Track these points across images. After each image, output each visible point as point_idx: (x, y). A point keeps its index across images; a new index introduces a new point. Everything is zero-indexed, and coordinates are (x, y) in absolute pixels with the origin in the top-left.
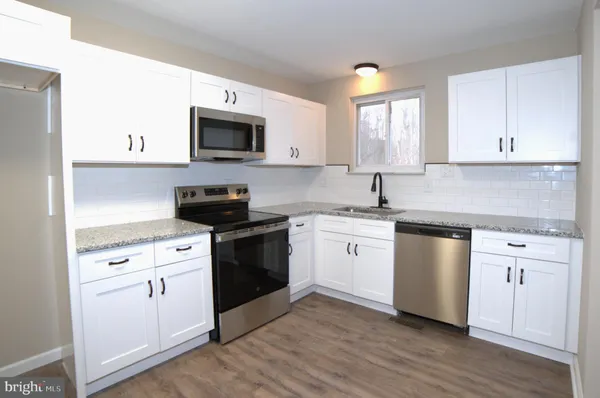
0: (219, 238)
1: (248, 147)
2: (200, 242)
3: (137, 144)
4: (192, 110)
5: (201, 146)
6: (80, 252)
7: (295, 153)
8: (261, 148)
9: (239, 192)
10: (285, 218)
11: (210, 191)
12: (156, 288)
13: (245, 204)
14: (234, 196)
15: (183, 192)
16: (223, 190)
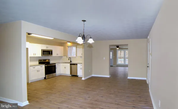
0: (46, 66)
1: (50, 54)
2: (43, 66)
3: (35, 55)
4: (42, 50)
5: (43, 54)
6: (30, 66)
7: (57, 54)
8: (52, 54)
9: (48, 60)
10: (55, 64)
11: (44, 60)
12: (38, 71)
13: (49, 62)
14: (47, 61)
15: (40, 60)
16: (46, 60)
